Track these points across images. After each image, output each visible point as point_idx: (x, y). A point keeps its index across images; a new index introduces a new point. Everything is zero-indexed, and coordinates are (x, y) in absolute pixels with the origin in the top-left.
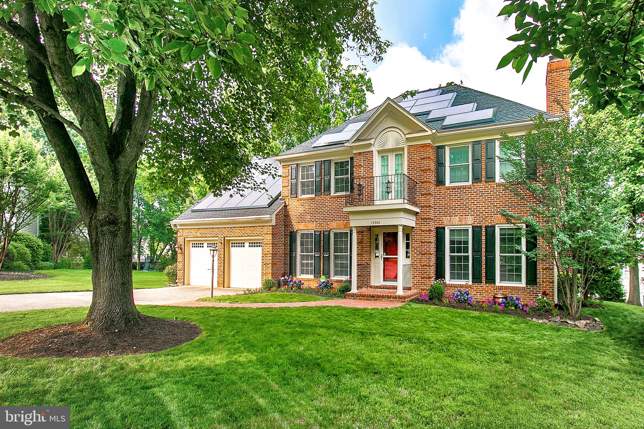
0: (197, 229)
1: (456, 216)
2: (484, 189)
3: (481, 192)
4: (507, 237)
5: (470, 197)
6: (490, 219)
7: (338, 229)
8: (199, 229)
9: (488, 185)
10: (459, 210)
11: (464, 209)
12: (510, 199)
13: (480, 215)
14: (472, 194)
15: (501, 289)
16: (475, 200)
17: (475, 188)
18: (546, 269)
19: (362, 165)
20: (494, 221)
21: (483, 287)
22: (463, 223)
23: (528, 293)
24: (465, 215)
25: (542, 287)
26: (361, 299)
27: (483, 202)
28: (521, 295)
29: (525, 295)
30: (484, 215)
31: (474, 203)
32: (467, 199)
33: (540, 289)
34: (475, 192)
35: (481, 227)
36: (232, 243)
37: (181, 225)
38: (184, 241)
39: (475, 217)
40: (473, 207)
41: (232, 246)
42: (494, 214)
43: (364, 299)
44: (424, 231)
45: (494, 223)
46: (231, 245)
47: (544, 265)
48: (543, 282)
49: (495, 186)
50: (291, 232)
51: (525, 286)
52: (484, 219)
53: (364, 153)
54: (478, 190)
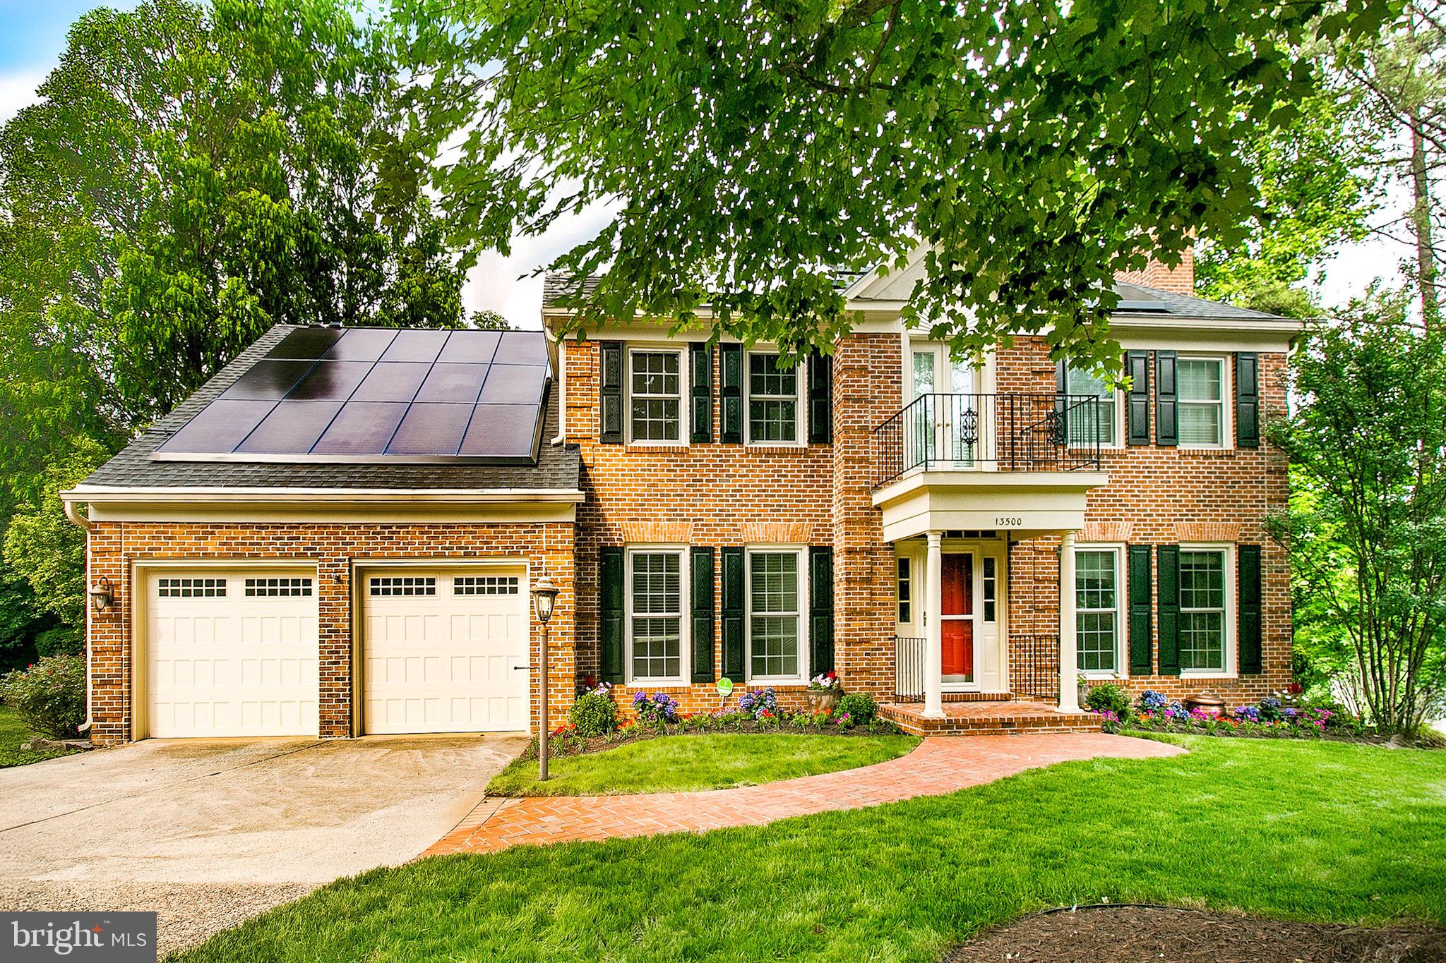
0: (205, 525)
1: (1093, 520)
2: (1154, 462)
3: (1147, 467)
4: (1193, 570)
5: (1124, 477)
6: (1167, 530)
7: (773, 544)
8: (219, 526)
9: (1163, 453)
10: (1099, 505)
11: (1111, 505)
12: (1207, 487)
13: (1145, 520)
14: (1129, 472)
15: (1191, 686)
16: (1136, 486)
17: (1134, 458)
18: (1276, 639)
19: (870, 369)
20: (1174, 534)
21: (1154, 683)
22: (1109, 536)
23: (1245, 691)
24: (1114, 520)
25: (1271, 677)
26: (972, 734)
27: (1153, 491)
28: (1229, 696)
29: (1238, 695)
30: (1155, 520)
31: (1133, 491)
32: (1117, 482)
33: (1265, 681)
34: (1135, 467)
35: (1148, 548)
36: (375, 582)
37: (103, 507)
38: (129, 572)
39: (1135, 525)
40: (1130, 501)
41: (375, 592)
42: (1175, 520)
43: (983, 734)
44: (1041, 552)
45: (1175, 539)
46: (368, 587)
47: (1274, 631)
48: (1272, 666)
49: (1177, 456)
50: (604, 549)
51: (1236, 676)
52: (1154, 530)
53: (876, 335)
54: (1141, 463)
